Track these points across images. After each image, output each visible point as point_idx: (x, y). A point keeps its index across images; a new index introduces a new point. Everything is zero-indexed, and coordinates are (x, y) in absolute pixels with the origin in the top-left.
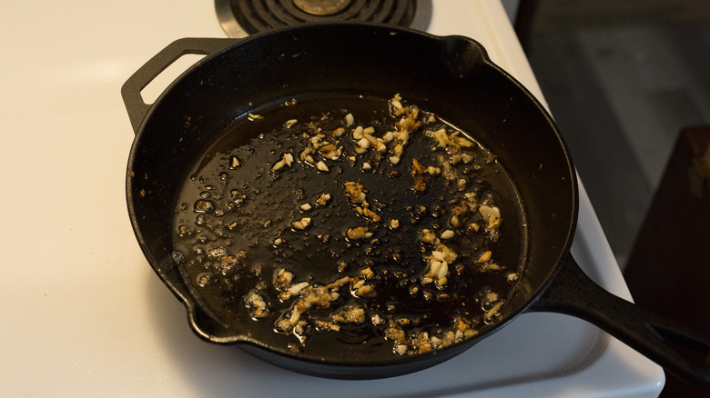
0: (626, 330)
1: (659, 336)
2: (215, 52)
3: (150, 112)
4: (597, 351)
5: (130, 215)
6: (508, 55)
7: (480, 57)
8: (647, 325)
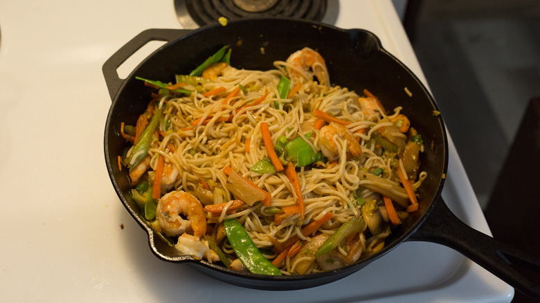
0: (482, 256)
1: (508, 261)
2: (174, 39)
3: (124, 85)
4: (461, 272)
5: (106, 163)
6: (397, 44)
7: (375, 45)
8: (498, 252)
